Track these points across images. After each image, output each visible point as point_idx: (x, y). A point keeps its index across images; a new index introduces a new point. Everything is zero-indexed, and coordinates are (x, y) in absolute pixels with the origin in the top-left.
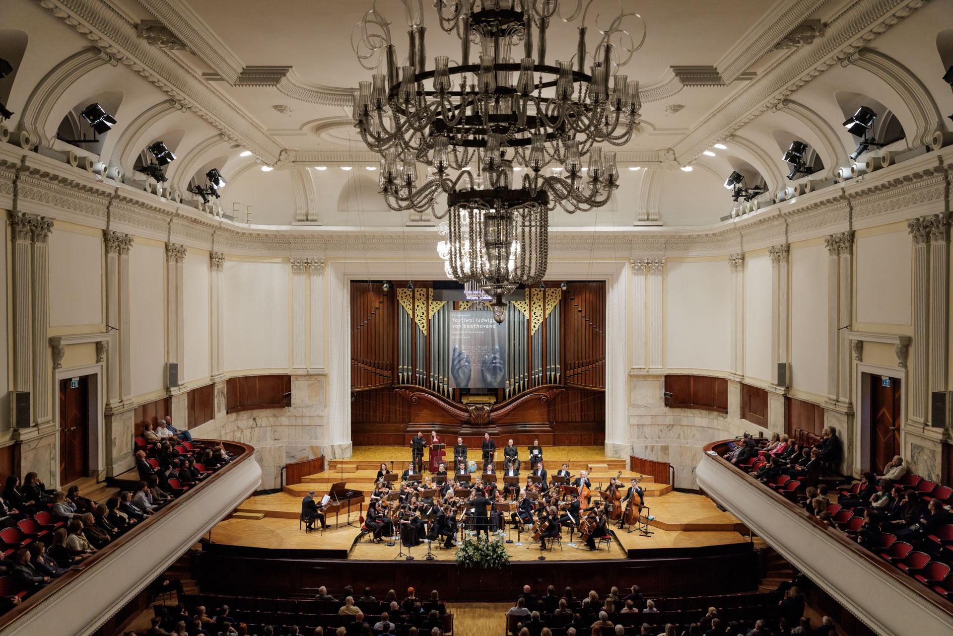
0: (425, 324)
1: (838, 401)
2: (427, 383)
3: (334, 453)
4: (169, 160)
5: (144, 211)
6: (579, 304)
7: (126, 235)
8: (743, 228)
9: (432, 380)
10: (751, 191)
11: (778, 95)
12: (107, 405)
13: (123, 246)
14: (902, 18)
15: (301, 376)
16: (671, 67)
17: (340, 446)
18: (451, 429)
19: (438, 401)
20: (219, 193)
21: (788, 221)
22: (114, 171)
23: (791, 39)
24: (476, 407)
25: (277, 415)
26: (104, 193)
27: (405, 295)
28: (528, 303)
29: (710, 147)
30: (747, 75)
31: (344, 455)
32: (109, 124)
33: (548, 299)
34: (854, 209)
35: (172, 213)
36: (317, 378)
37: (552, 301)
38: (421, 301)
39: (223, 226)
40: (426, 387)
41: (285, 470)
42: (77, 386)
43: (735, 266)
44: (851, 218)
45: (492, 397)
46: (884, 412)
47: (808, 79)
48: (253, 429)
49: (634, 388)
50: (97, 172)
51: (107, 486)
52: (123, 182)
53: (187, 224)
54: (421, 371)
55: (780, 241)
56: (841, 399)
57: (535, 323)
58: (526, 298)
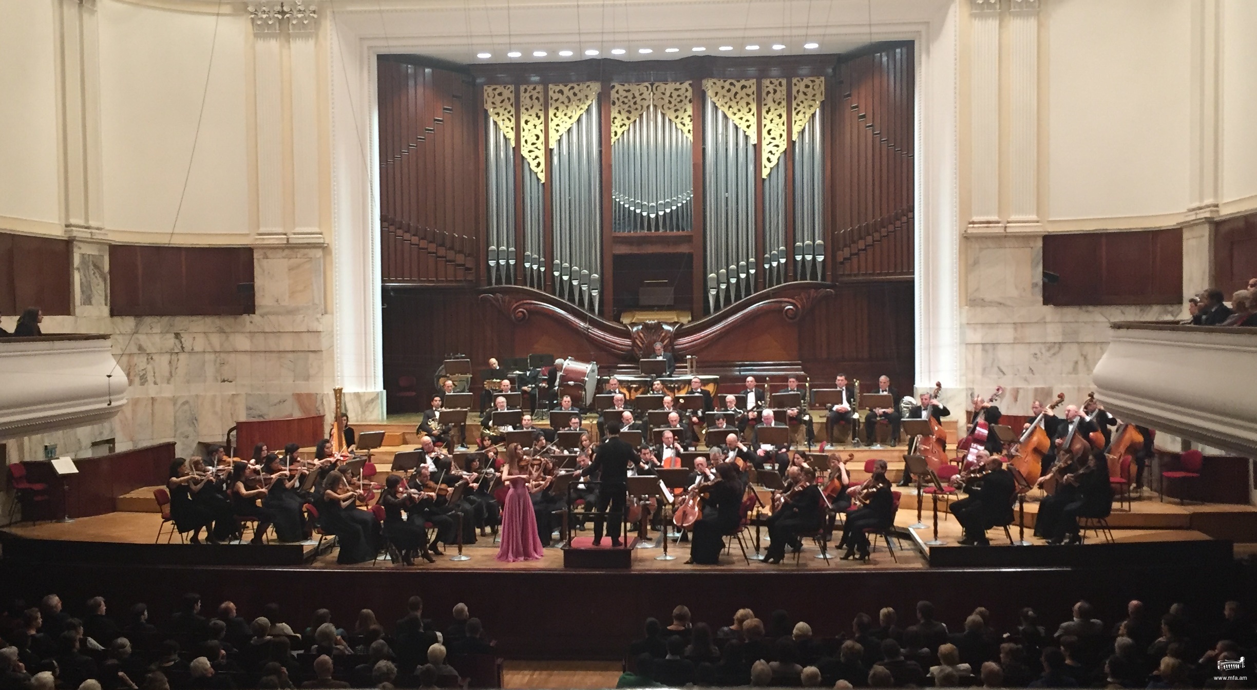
0: (542, 160)
6: (861, 103)
15: (274, 248)
17: (358, 395)
19: (570, 317)
24: (646, 327)
25: (228, 330)
27: (498, 99)
28: (754, 109)
31: (367, 413)
33: (798, 101)
36: (308, 252)
37: (806, 104)
38: (533, 112)
40: (545, 291)
41: (234, 433)
45: (682, 309)
48: (174, 357)
49: (976, 263)
54: (536, 256)
57: (771, 152)
58: (750, 100)
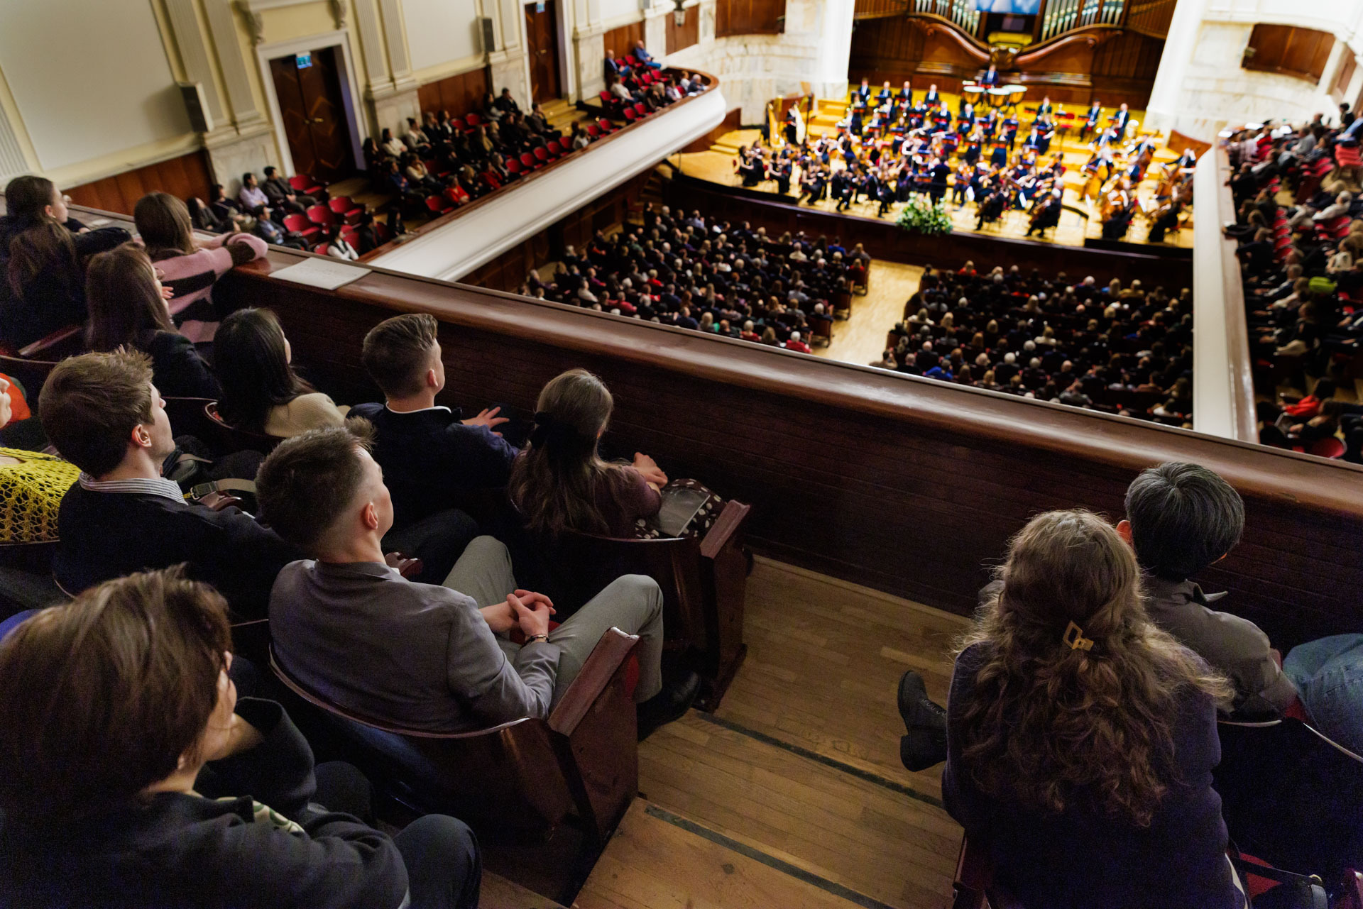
2: (949, 13)
3: (825, 92)
9: (955, 8)
12: (575, 29)
19: (958, 37)
25: (769, 42)
31: (837, 93)
40: (947, 18)
42: (543, 10)
45: (1025, 36)
48: (743, 58)
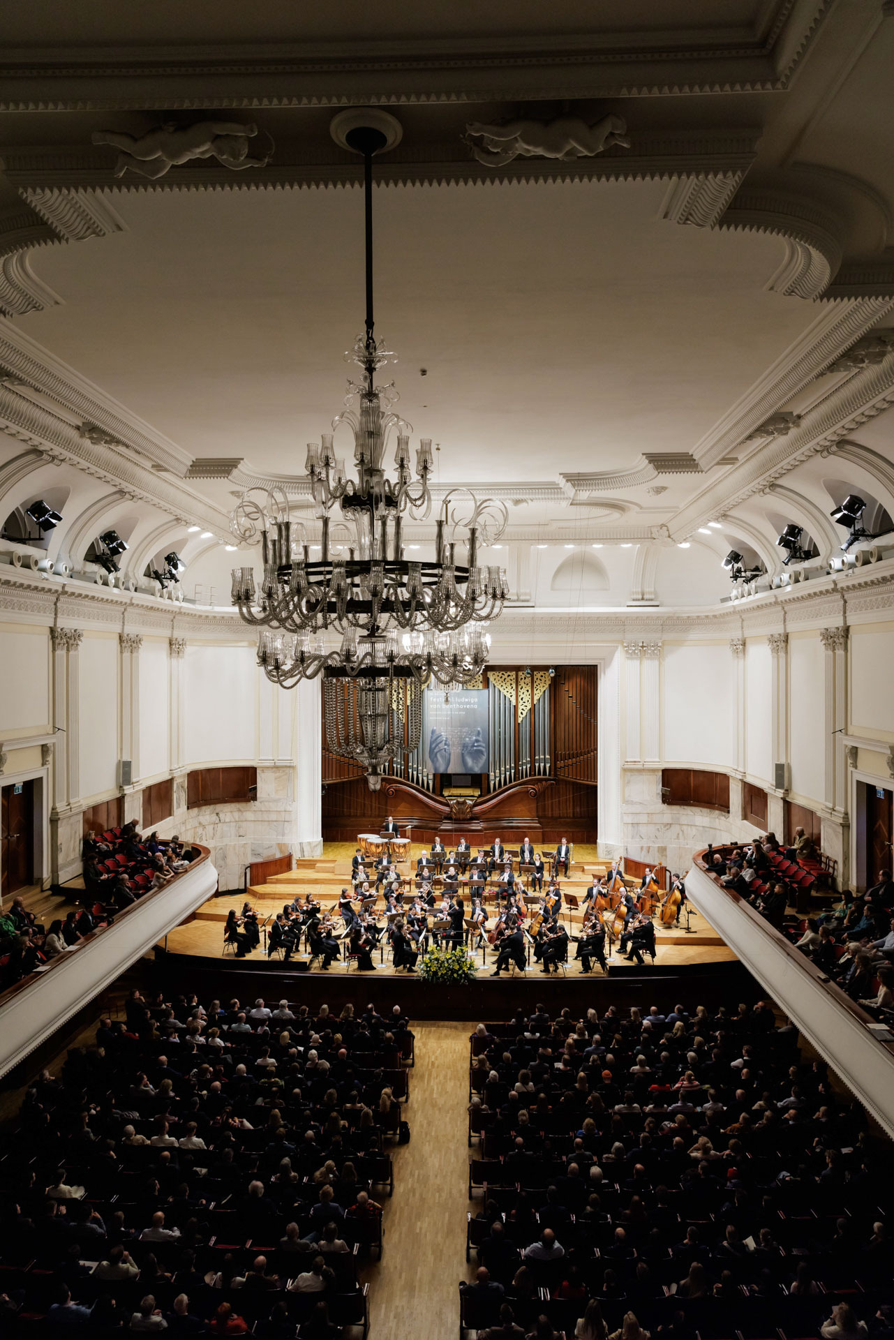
1: (834, 810)
2: (405, 774)
3: (302, 851)
4: (121, 550)
5: (94, 604)
6: (570, 690)
7: (75, 631)
8: (744, 611)
9: (410, 770)
10: (749, 574)
11: (762, 480)
12: (53, 809)
13: (71, 642)
14: (871, 417)
15: (268, 768)
16: (643, 454)
17: (309, 843)
18: (432, 825)
19: (417, 794)
20: (178, 577)
21: (786, 608)
22: (61, 568)
23: (762, 430)
24: (458, 803)
25: (242, 809)
26: (50, 590)
28: (514, 687)
29: (705, 525)
30: (726, 461)
31: (315, 853)
32: (54, 521)
33: (537, 684)
34: (848, 602)
35: (126, 604)
36: (285, 770)
37: (541, 685)
39: (183, 611)
41: (248, 871)
42: (20, 792)
43: (736, 652)
44: (845, 612)
45: (476, 790)
46: (880, 825)
47: (803, 458)
48: (216, 825)
49: (629, 782)
50: (43, 570)
51: (52, 895)
52: (71, 577)
53: (143, 612)
54: (399, 761)
55: (778, 629)
56: (837, 808)
57: (523, 709)
58: (512, 682)
